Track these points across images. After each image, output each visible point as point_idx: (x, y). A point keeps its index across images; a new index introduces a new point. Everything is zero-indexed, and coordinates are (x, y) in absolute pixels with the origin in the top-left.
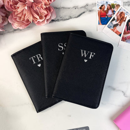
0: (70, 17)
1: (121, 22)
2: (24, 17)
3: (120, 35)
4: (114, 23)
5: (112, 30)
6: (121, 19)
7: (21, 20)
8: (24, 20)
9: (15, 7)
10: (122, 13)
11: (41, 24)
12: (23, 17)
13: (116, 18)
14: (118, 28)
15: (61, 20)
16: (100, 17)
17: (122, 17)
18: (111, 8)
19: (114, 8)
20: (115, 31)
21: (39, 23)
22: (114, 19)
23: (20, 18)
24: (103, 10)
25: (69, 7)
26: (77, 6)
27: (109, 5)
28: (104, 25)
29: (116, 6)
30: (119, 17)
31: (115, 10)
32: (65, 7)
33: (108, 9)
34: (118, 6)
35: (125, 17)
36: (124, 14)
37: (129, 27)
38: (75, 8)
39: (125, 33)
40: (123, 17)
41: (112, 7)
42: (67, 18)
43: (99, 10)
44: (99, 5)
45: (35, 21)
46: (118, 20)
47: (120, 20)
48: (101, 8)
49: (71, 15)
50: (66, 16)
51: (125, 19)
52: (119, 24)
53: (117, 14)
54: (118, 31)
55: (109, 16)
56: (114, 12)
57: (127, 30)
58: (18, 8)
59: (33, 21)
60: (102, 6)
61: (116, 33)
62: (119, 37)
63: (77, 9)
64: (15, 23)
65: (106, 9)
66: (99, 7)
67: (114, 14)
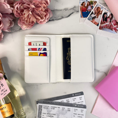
0: (62, 17)
1: (98, 15)
2: (30, 20)
3: (98, 25)
4: (93, 16)
5: (91, 22)
6: (98, 12)
7: (28, 22)
8: (30, 22)
9: (22, 14)
10: (98, 8)
11: (43, 23)
12: (28, 20)
13: (94, 12)
14: (96, 20)
15: (55, 20)
16: (82, 12)
17: (98, 11)
18: (90, 5)
19: (92, 4)
20: (94, 22)
21: (41, 22)
22: (92, 13)
23: (27, 21)
24: (84, 6)
25: (61, 9)
26: (67, 8)
27: (89, 2)
28: (85, 18)
29: (93, 2)
30: (96, 11)
31: (93, 5)
32: (58, 9)
33: (88, 5)
34: (96, 2)
35: (101, 10)
36: (100, 8)
37: (104, 18)
38: (66, 9)
39: (101, 23)
40: (100, 11)
41: (91, 3)
42: (60, 18)
43: (81, 6)
44: (81, 2)
45: (38, 21)
46: (95, 13)
47: (97, 14)
48: (82, 5)
49: (63, 16)
50: (59, 16)
51: (101, 12)
52: (97, 16)
53: (95, 8)
54: (96, 22)
55: (89, 11)
56: (92, 7)
57: (103, 21)
58: (25, 14)
59: (36, 21)
60: (83, 3)
61: (94, 23)
62: (97, 26)
63: (67, 11)
64: (24, 26)
65: (86, 5)
66: (81, 4)
67: (92, 9)
